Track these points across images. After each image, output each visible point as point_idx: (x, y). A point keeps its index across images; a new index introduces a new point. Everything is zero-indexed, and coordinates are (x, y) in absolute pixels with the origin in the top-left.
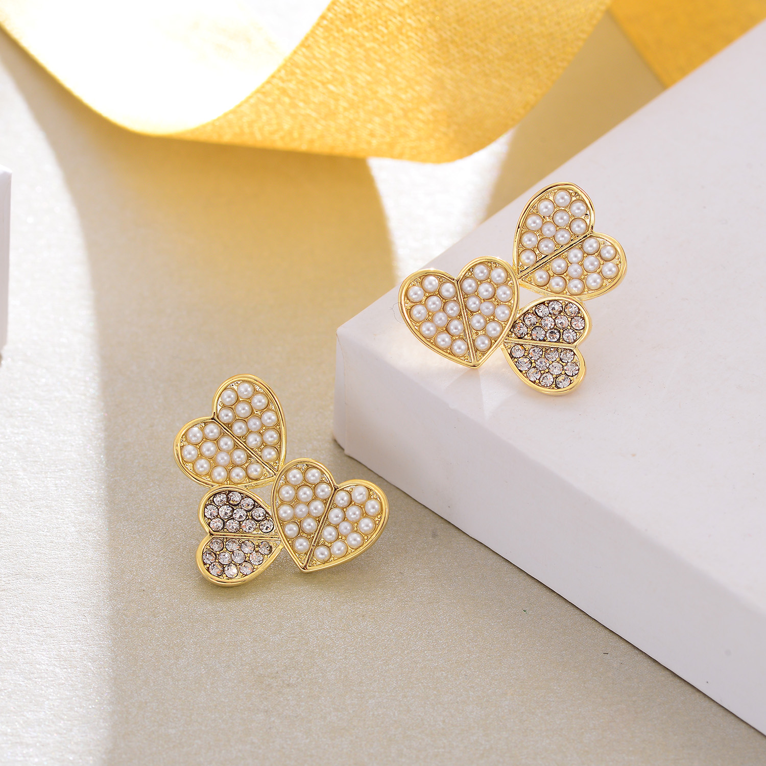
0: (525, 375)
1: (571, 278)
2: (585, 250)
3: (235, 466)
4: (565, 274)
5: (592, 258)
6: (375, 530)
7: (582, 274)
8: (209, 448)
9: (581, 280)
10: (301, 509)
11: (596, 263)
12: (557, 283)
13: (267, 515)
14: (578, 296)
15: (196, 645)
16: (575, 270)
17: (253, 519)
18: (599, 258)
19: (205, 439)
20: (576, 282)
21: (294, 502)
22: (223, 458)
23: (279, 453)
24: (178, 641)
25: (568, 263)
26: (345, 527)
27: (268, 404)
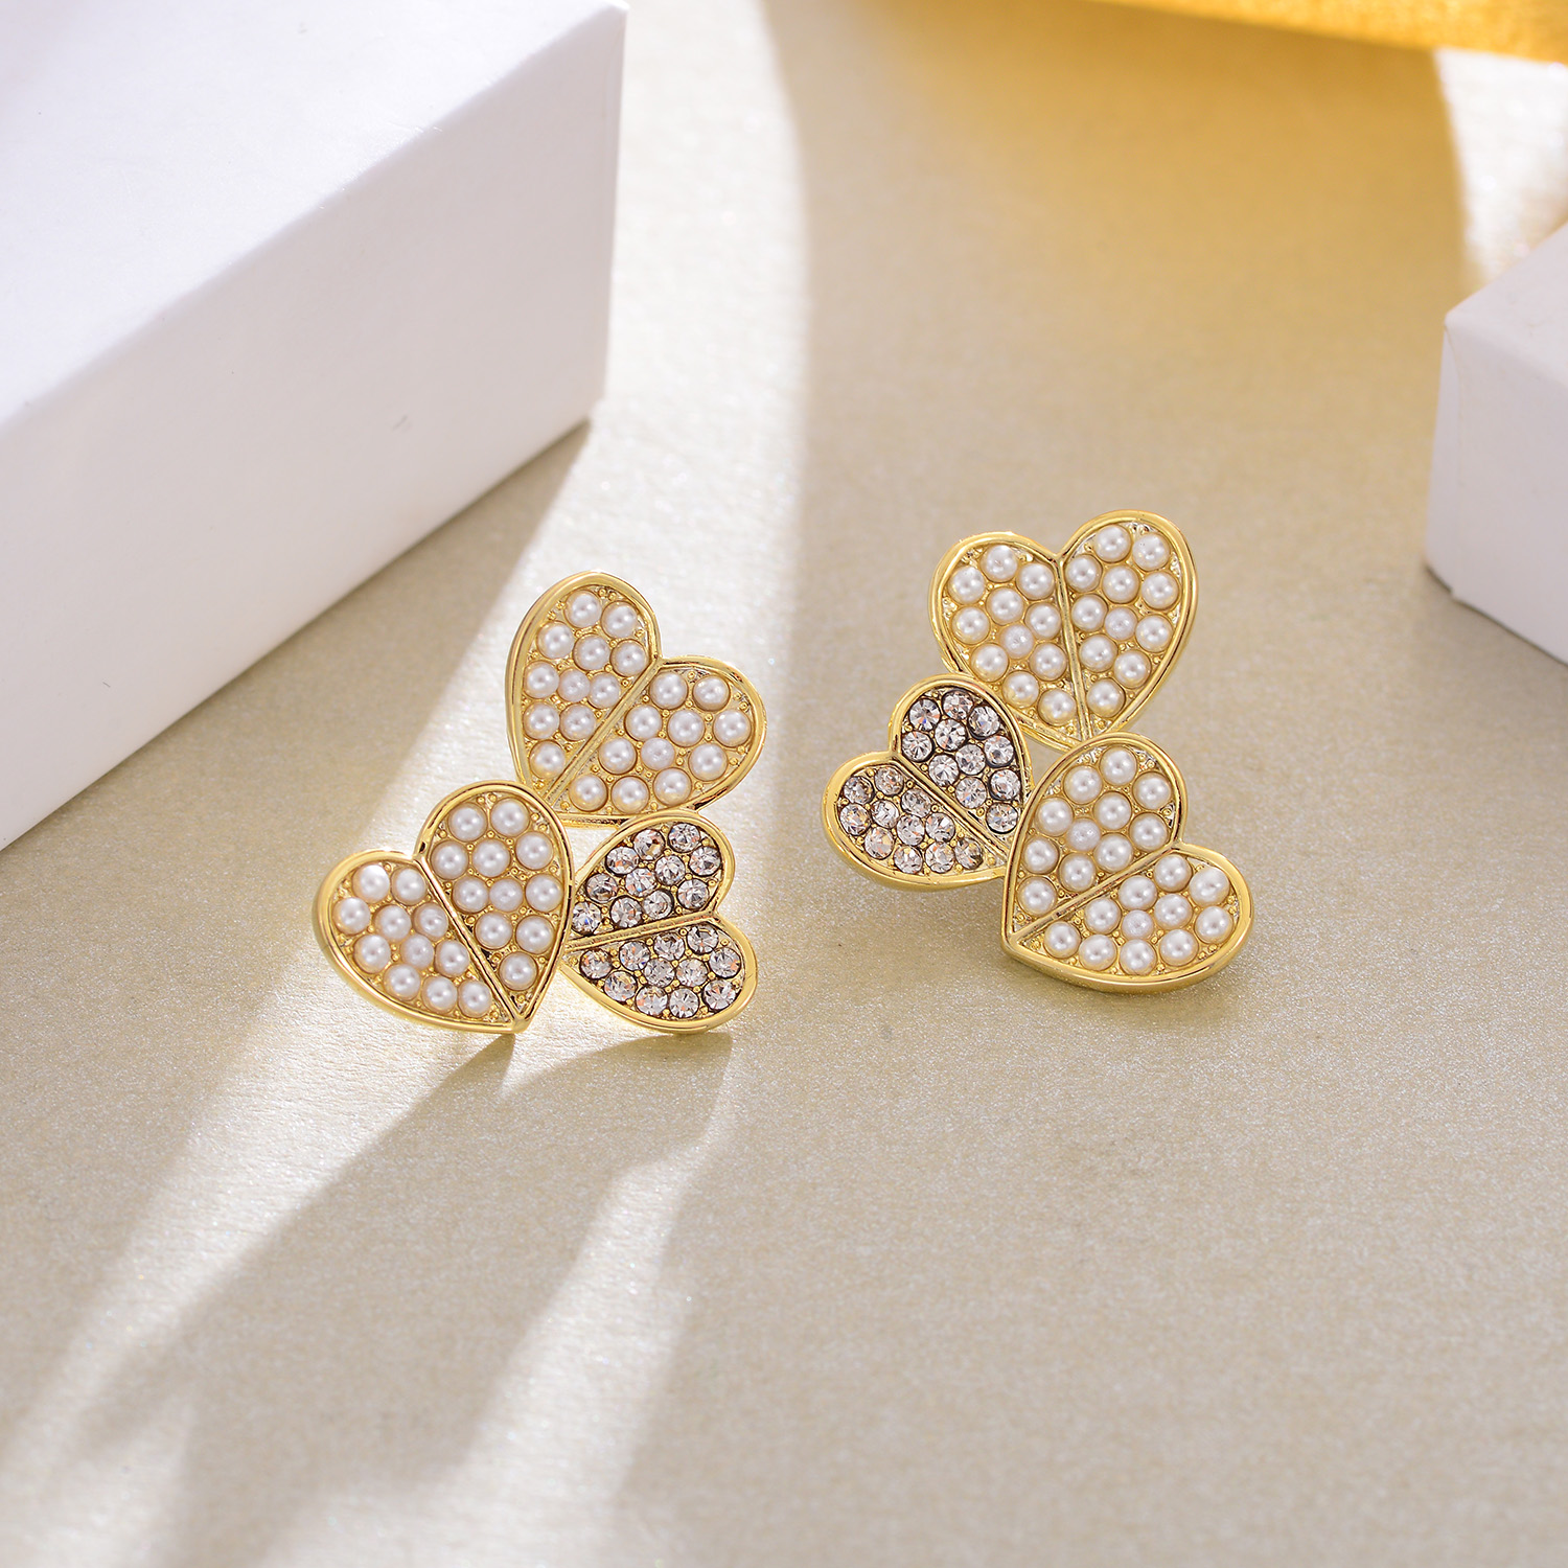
3: (1029, 670)
6: (1188, 964)
8: (1007, 604)
21: (1084, 811)
22: (1018, 639)
27: (1170, 607)
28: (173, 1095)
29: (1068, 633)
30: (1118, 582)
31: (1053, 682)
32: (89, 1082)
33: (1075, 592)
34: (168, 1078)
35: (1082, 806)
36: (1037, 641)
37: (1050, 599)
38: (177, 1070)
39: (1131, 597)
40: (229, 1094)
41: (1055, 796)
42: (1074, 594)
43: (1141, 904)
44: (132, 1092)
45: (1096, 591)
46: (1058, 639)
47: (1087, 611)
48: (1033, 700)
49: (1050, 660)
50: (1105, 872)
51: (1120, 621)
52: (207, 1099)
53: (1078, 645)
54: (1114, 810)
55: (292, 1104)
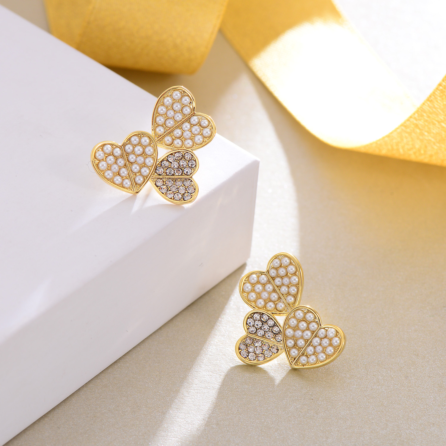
0: (165, 195)
1: (186, 139)
2: (192, 123)
3: (271, 301)
4: (182, 137)
5: (196, 127)
6: (334, 354)
7: (192, 136)
8: (259, 287)
9: (191, 139)
10: (299, 333)
11: (198, 130)
12: (178, 143)
13: (280, 332)
14: (191, 149)
15: (339, 431)
16: (187, 134)
17: (272, 332)
18: (200, 127)
19: (258, 282)
20: (189, 141)
21: (296, 328)
22: (265, 295)
23: (295, 300)
24: (329, 428)
25: (183, 131)
26: (319, 349)
27: (296, 272)
28: (145, 436)
29: (276, 288)
30: (282, 272)
31: (277, 301)
32: (123, 433)
33: (274, 278)
34: (143, 432)
35: (295, 327)
36: (270, 293)
37: (269, 282)
38: (145, 430)
39: (286, 273)
40: (159, 436)
41: (288, 328)
42: (273, 279)
43: (318, 344)
44: (134, 435)
45: (278, 276)
46: (274, 291)
47: (278, 281)
48: (274, 307)
49: (274, 296)
50: (307, 340)
51: (286, 281)
52: (153, 437)
53: (279, 290)
54: (303, 325)
55: (175, 439)
